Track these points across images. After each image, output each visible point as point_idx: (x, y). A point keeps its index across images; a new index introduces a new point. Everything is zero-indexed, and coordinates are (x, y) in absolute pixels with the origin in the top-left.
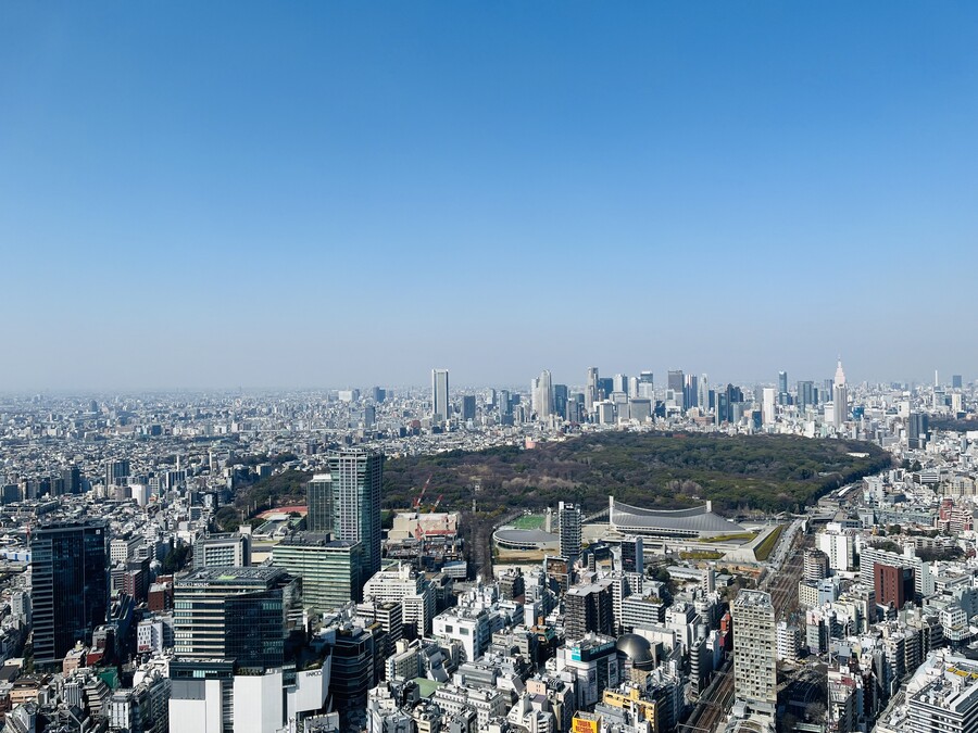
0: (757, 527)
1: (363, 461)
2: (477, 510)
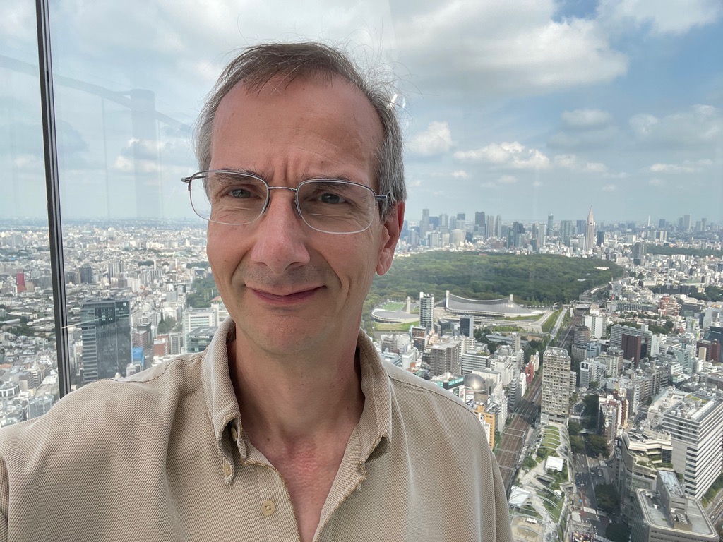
0: (541, 312)
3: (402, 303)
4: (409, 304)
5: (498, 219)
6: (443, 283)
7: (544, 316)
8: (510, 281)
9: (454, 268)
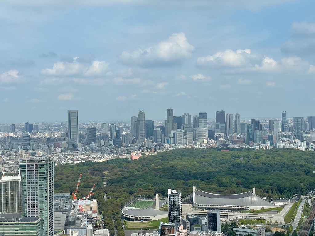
0: (282, 204)
1: (43, 165)
2: (108, 198)
3: (151, 200)
4: (157, 200)
5: (237, 116)
6: (189, 179)
7: (286, 207)
8: (252, 175)
9: (199, 165)
